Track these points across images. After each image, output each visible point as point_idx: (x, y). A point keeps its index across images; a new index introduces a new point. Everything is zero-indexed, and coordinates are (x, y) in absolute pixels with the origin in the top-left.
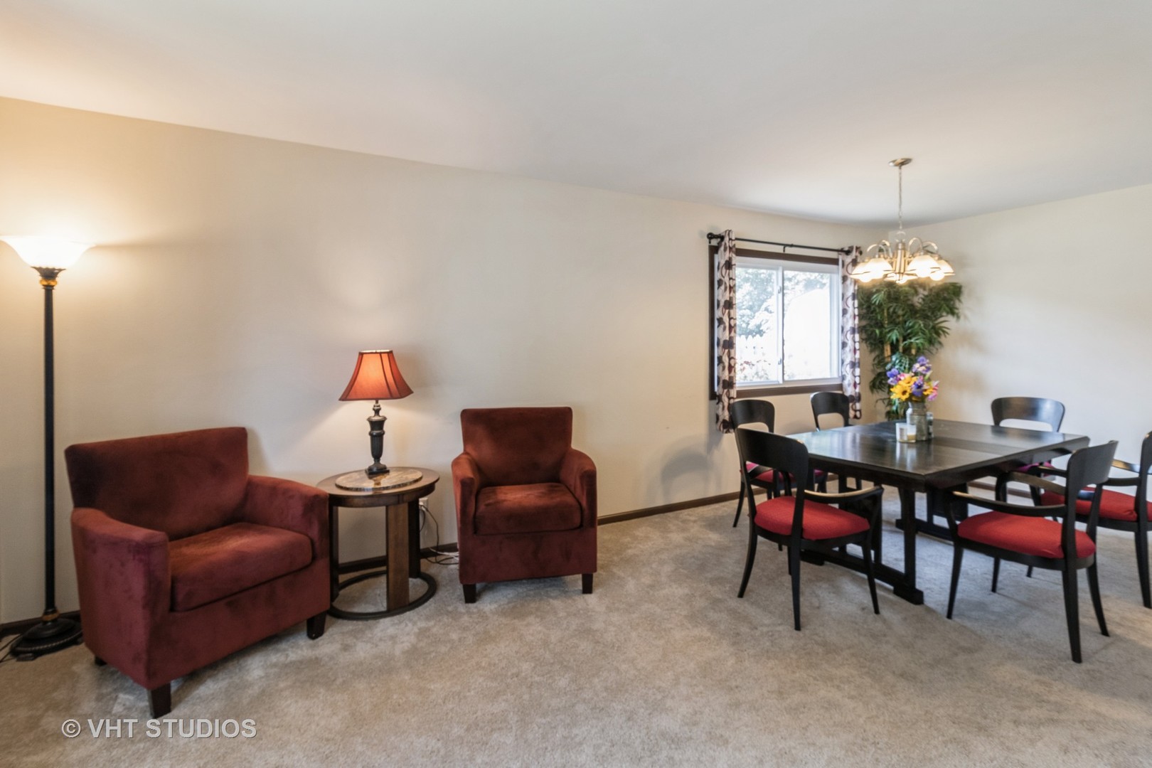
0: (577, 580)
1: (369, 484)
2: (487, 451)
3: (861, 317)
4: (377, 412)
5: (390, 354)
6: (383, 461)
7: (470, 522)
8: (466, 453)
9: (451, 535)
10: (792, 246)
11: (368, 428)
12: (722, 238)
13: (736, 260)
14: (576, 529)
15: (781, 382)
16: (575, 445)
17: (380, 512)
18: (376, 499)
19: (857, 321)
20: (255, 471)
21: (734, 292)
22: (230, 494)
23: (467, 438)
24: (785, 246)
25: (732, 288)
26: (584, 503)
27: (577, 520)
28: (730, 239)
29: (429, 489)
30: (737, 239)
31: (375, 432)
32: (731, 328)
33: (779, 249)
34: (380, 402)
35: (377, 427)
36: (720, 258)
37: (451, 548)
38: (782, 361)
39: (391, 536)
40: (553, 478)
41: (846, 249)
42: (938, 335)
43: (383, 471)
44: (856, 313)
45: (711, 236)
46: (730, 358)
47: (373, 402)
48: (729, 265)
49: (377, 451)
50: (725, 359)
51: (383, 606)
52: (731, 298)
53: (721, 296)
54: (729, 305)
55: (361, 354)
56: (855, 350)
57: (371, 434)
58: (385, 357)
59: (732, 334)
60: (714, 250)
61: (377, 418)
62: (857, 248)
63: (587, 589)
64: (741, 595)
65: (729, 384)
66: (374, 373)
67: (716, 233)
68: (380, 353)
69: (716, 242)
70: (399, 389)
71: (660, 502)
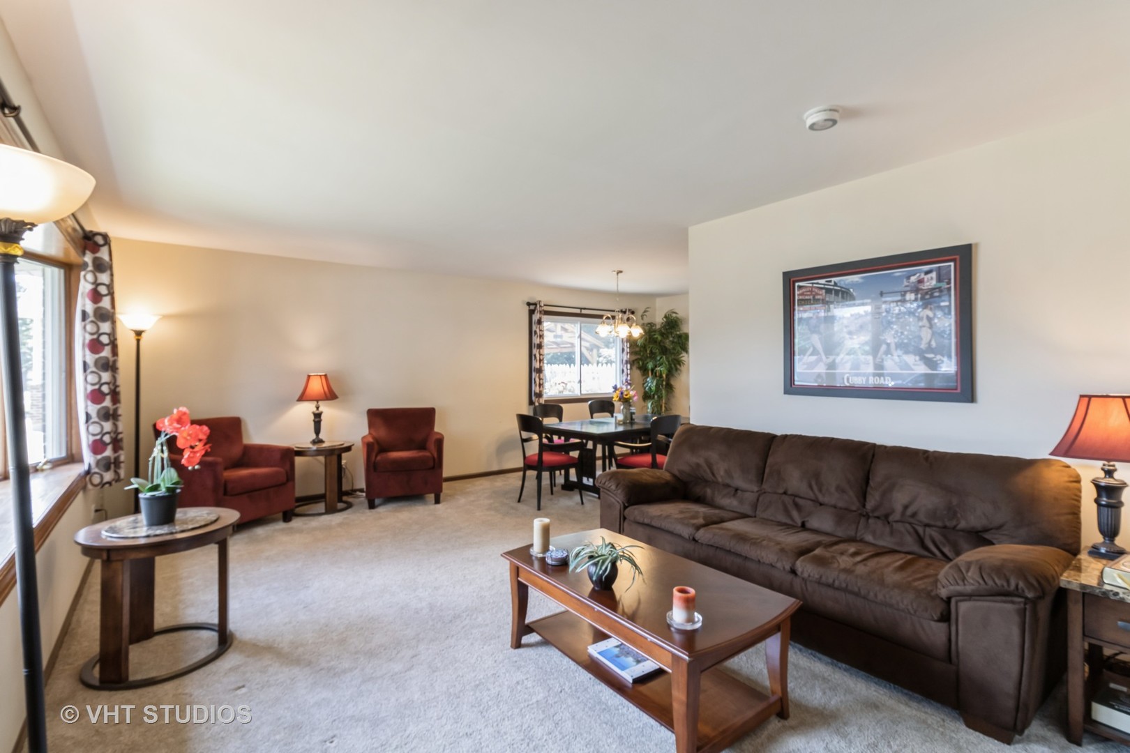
0: (432, 496)
1: (315, 448)
2: (382, 433)
3: (631, 353)
4: (318, 408)
5: (325, 376)
6: (321, 436)
7: (372, 468)
8: (370, 433)
9: (361, 484)
10: (585, 309)
11: (312, 417)
12: (535, 304)
13: (544, 318)
14: (430, 469)
15: (579, 394)
16: (437, 429)
17: (322, 459)
18: (319, 452)
19: (628, 356)
20: (246, 441)
21: (543, 338)
22: (236, 452)
23: (371, 425)
24: (581, 309)
25: (541, 336)
26: (436, 455)
27: (431, 464)
28: (540, 306)
29: (348, 449)
30: (545, 305)
31: (317, 420)
32: (540, 360)
33: (578, 311)
34: (320, 403)
35: (318, 416)
36: (536, 317)
37: (361, 491)
38: (580, 382)
39: (328, 472)
40: (422, 446)
41: (624, 310)
42: (680, 365)
43: (321, 441)
44: (628, 351)
45: (529, 304)
46: (540, 379)
47: (315, 402)
48: (540, 322)
49: (317, 431)
50: (537, 380)
51: (324, 511)
52: (541, 342)
53: (536, 340)
54: (540, 346)
55: (309, 376)
56: (627, 375)
57: (314, 421)
58: (323, 378)
59: (541, 364)
60: (531, 312)
61: (317, 412)
62: (629, 310)
63: (437, 501)
64: (519, 501)
65: (539, 395)
66: (316, 386)
67: (532, 301)
68: (320, 376)
69: (532, 308)
70: (330, 396)
71: (495, 468)
